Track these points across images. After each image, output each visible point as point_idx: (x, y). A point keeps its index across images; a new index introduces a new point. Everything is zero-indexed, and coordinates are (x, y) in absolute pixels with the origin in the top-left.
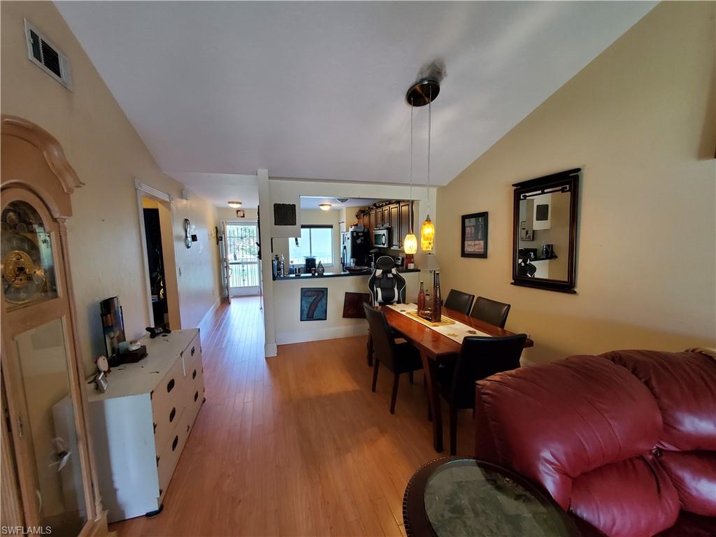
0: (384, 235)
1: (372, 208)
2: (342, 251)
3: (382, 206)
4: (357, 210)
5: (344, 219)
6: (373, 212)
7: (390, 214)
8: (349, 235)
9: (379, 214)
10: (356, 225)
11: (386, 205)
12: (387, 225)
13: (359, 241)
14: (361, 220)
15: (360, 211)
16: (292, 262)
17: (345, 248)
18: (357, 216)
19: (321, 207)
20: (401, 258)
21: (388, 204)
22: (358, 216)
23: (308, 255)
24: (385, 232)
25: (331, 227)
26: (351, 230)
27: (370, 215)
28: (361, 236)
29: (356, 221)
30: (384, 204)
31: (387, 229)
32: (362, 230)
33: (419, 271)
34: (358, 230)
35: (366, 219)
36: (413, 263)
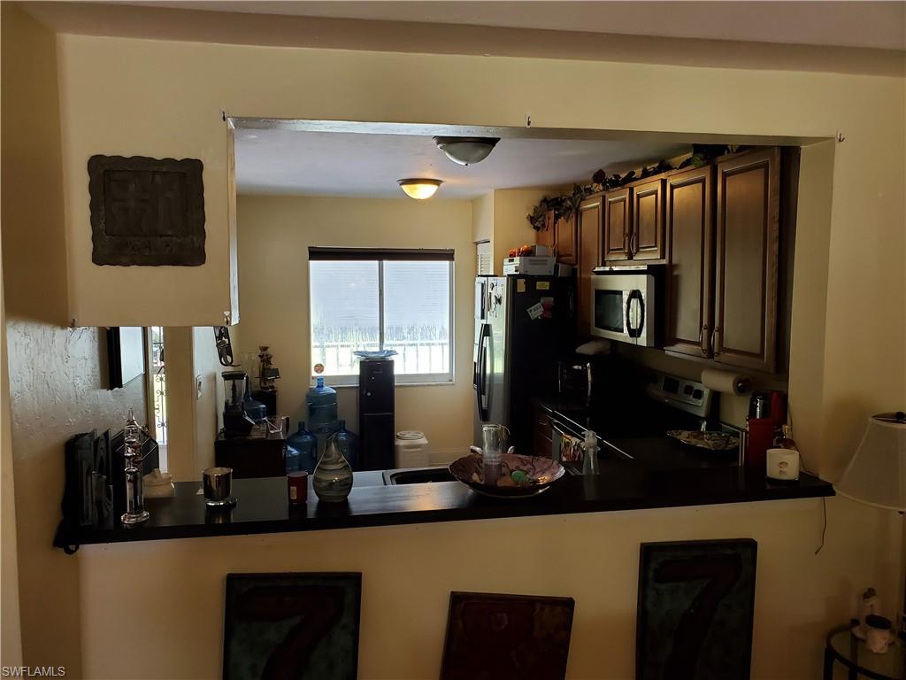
0: (635, 294)
1: (590, 191)
2: (477, 341)
3: (630, 178)
4: (536, 198)
5: (487, 230)
6: (593, 204)
7: (665, 209)
8: (500, 288)
9: (618, 214)
10: (528, 253)
11: (646, 174)
12: (652, 256)
13: (536, 312)
14: (548, 235)
15: (545, 200)
16: (320, 368)
17: (487, 330)
18: (532, 220)
19: (406, 188)
20: (706, 393)
21: (656, 172)
22: (536, 220)
23: (372, 347)
24: (641, 283)
25: (447, 255)
26: (510, 268)
27: (579, 214)
28: (544, 293)
29: (528, 237)
30: (638, 172)
31: (652, 270)
32: (547, 270)
33: (825, 490)
34: (535, 271)
35: (565, 229)
36: (789, 444)
